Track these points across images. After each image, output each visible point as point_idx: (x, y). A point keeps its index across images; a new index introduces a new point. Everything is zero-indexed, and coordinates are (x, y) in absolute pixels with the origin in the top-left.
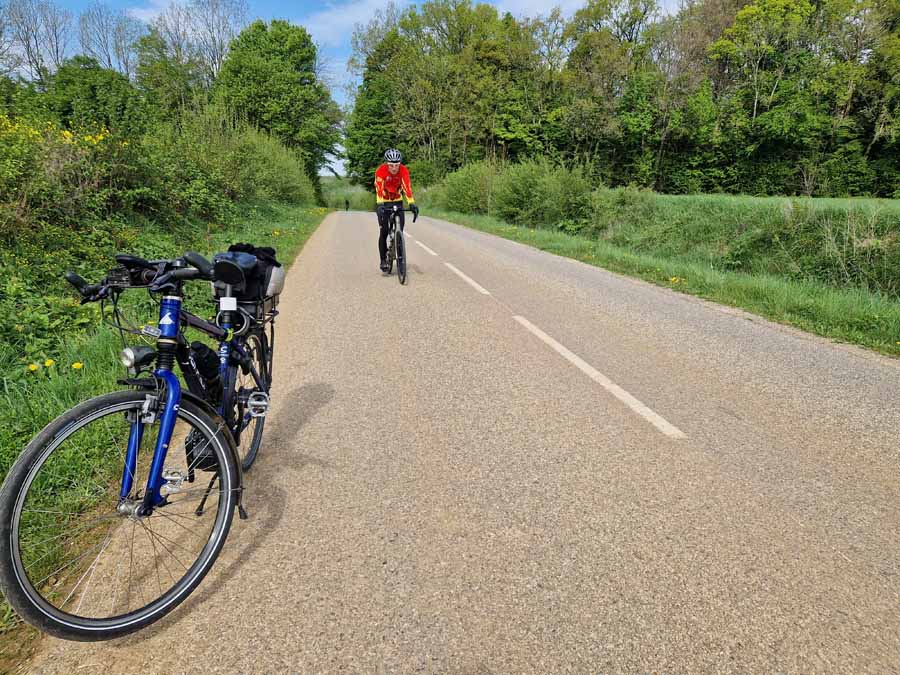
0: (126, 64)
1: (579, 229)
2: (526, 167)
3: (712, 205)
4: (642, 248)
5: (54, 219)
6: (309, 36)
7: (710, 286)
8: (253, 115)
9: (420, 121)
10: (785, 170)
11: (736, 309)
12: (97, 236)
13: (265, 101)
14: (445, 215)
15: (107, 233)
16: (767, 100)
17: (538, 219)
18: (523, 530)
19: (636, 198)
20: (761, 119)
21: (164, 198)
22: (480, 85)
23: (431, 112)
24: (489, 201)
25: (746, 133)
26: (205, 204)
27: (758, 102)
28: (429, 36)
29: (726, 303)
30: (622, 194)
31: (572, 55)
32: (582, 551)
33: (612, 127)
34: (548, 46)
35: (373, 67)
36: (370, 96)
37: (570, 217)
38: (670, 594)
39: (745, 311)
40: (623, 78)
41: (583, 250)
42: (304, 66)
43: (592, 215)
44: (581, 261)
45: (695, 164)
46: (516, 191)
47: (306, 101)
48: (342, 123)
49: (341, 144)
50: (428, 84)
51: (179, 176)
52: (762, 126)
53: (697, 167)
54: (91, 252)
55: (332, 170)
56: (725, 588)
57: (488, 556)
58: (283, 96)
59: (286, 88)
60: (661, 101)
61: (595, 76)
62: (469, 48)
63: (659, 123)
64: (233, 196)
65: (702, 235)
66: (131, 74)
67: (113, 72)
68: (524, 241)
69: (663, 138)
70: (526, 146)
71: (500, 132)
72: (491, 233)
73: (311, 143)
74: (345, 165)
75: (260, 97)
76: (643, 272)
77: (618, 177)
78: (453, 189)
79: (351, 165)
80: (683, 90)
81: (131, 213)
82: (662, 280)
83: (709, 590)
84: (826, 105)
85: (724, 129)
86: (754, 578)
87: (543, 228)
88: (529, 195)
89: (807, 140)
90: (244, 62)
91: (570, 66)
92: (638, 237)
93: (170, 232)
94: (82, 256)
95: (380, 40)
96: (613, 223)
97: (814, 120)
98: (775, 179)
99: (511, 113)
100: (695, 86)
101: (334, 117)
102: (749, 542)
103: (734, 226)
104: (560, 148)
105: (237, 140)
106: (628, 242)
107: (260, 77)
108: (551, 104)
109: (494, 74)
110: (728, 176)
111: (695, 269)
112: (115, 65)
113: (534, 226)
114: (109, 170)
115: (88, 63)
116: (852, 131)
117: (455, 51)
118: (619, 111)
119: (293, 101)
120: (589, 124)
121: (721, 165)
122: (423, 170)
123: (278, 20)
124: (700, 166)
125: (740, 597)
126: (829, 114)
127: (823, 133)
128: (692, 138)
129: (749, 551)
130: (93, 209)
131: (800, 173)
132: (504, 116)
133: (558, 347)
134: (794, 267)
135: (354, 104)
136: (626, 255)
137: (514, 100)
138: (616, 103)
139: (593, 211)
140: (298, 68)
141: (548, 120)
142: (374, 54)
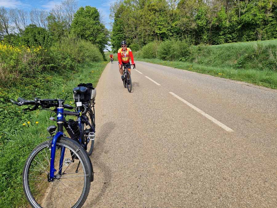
0: (44, 25)
1: (186, 60)
2: (167, 42)
3: (230, 47)
4: (208, 64)
5: (27, 76)
6: (97, 9)
7: (233, 75)
8: (83, 36)
9: (133, 31)
10: (252, 33)
11: (243, 82)
12: (40, 80)
13: (86, 31)
14: (143, 60)
15: (43, 78)
16: (243, 11)
17: (173, 58)
18: (183, 171)
19: (204, 48)
20: (242, 17)
21: (59, 65)
22: (150, 18)
23: (136, 28)
24: (157, 54)
25: (238, 22)
26: (71, 66)
27: (241, 12)
28: (133, 4)
29: (239, 80)
30: (199, 47)
31: (179, 4)
32: (205, 178)
33: (194, 26)
34: (171, 3)
35: (117, 17)
36: (117, 25)
37: (183, 56)
38: (238, 193)
39: (246, 82)
40: (196, 9)
41: (188, 67)
42: (97, 19)
43: (190, 55)
44: (188, 70)
45: (221, 34)
46: (165, 50)
47: (98, 29)
48: (109, 35)
49: (109, 41)
50: (134, 20)
51: (63, 58)
52: (243, 19)
53: (222, 35)
54: (39, 85)
55: (107, 50)
56: (257, 190)
57: (172, 182)
58: (91, 29)
59: (91, 26)
60: (209, 15)
61: (186, 10)
62: (146, 7)
63: (209, 22)
64: (79, 62)
65: (227, 58)
66: (46, 28)
67: (41, 28)
68: (169, 66)
69: (210, 27)
70: (166, 35)
71: (158, 31)
72: (158, 64)
73: (100, 42)
74: (111, 48)
75: (84, 30)
76: (209, 72)
77: (197, 41)
78: (145, 51)
79: (113, 48)
80: (216, 11)
81: (50, 71)
82: (216, 74)
83: (252, 191)
84: (264, 10)
85: (230, 22)
86: (267, 185)
87: (175, 61)
88: (169, 51)
89: (258, 22)
90: (79, 20)
91: (178, 8)
92: (206, 60)
93: (61, 75)
94: (36, 86)
95: (118, 8)
96: (197, 57)
97: (260, 16)
98: (249, 36)
99: (161, 25)
100: (219, 10)
101: (107, 33)
102: (263, 170)
103: (238, 54)
104: (178, 34)
105: (79, 44)
106: (203, 62)
107: (84, 24)
108: (173, 21)
109: (154, 14)
110: (233, 37)
111: (226, 69)
112: (41, 26)
113: (171, 60)
114: (42, 59)
115: (33, 26)
116: (273, 18)
117: (142, 8)
118: (195, 20)
119: (94, 30)
120: (186, 25)
121: (230, 33)
122: (135, 46)
123: (87, 6)
124: (223, 35)
125: (263, 193)
126: (264, 13)
127: (264, 19)
128: (220, 26)
129: (264, 174)
130: (39, 71)
131: (257, 33)
132: (159, 26)
133: (185, 102)
134: (260, 65)
135: (112, 28)
136: (202, 67)
137: (161, 21)
138: (194, 18)
139: (190, 54)
140: (94, 20)
141: (173, 26)
142: (117, 12)
